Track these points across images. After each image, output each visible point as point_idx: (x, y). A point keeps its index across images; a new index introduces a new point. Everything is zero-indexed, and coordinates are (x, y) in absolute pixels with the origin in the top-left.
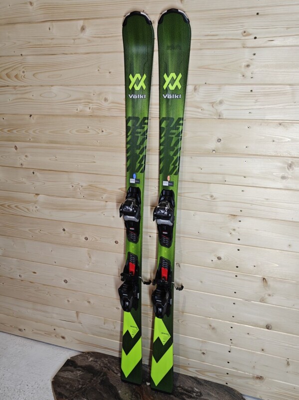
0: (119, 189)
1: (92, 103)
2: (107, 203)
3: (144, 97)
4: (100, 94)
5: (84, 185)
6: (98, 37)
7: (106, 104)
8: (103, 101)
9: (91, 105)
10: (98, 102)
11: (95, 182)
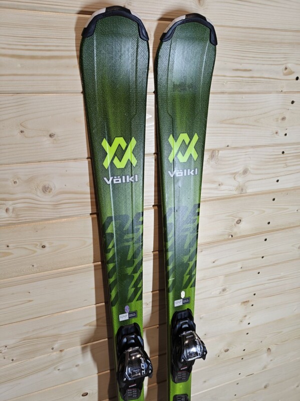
0: (85, 326)
1: (12, 200)
2: (63, 353)
3: (134, 179)
4: (30, 181)
5: (11, 342)
6: (13, 56)
7: (46, 199)
8: (40, 193)
9: (9, 205)
10: (27, 195)
11: (33, 331)
